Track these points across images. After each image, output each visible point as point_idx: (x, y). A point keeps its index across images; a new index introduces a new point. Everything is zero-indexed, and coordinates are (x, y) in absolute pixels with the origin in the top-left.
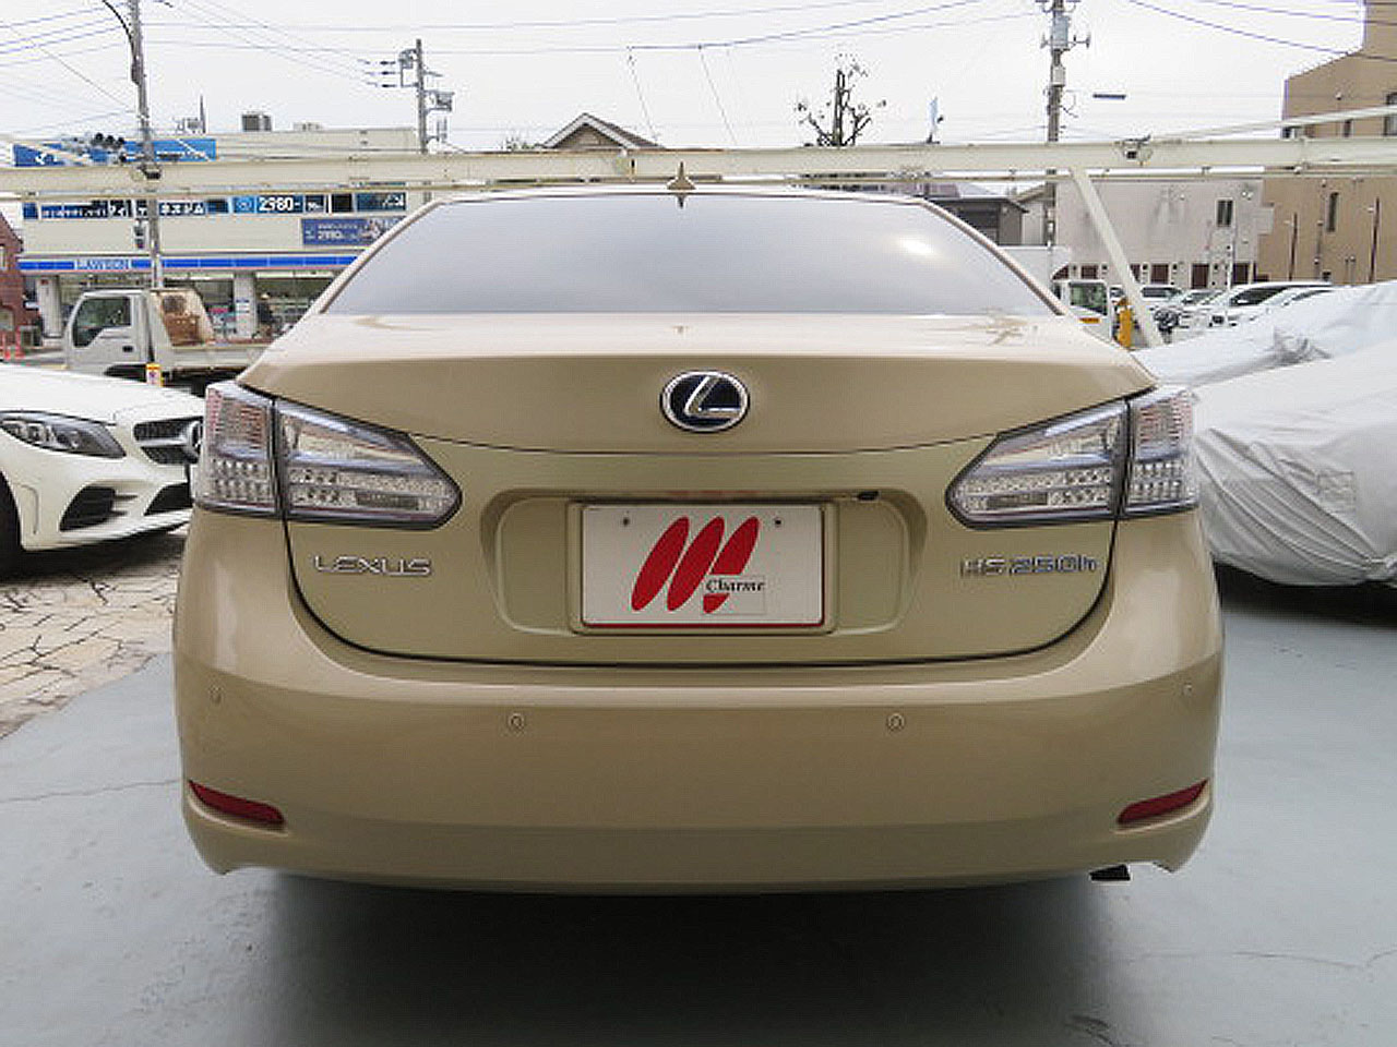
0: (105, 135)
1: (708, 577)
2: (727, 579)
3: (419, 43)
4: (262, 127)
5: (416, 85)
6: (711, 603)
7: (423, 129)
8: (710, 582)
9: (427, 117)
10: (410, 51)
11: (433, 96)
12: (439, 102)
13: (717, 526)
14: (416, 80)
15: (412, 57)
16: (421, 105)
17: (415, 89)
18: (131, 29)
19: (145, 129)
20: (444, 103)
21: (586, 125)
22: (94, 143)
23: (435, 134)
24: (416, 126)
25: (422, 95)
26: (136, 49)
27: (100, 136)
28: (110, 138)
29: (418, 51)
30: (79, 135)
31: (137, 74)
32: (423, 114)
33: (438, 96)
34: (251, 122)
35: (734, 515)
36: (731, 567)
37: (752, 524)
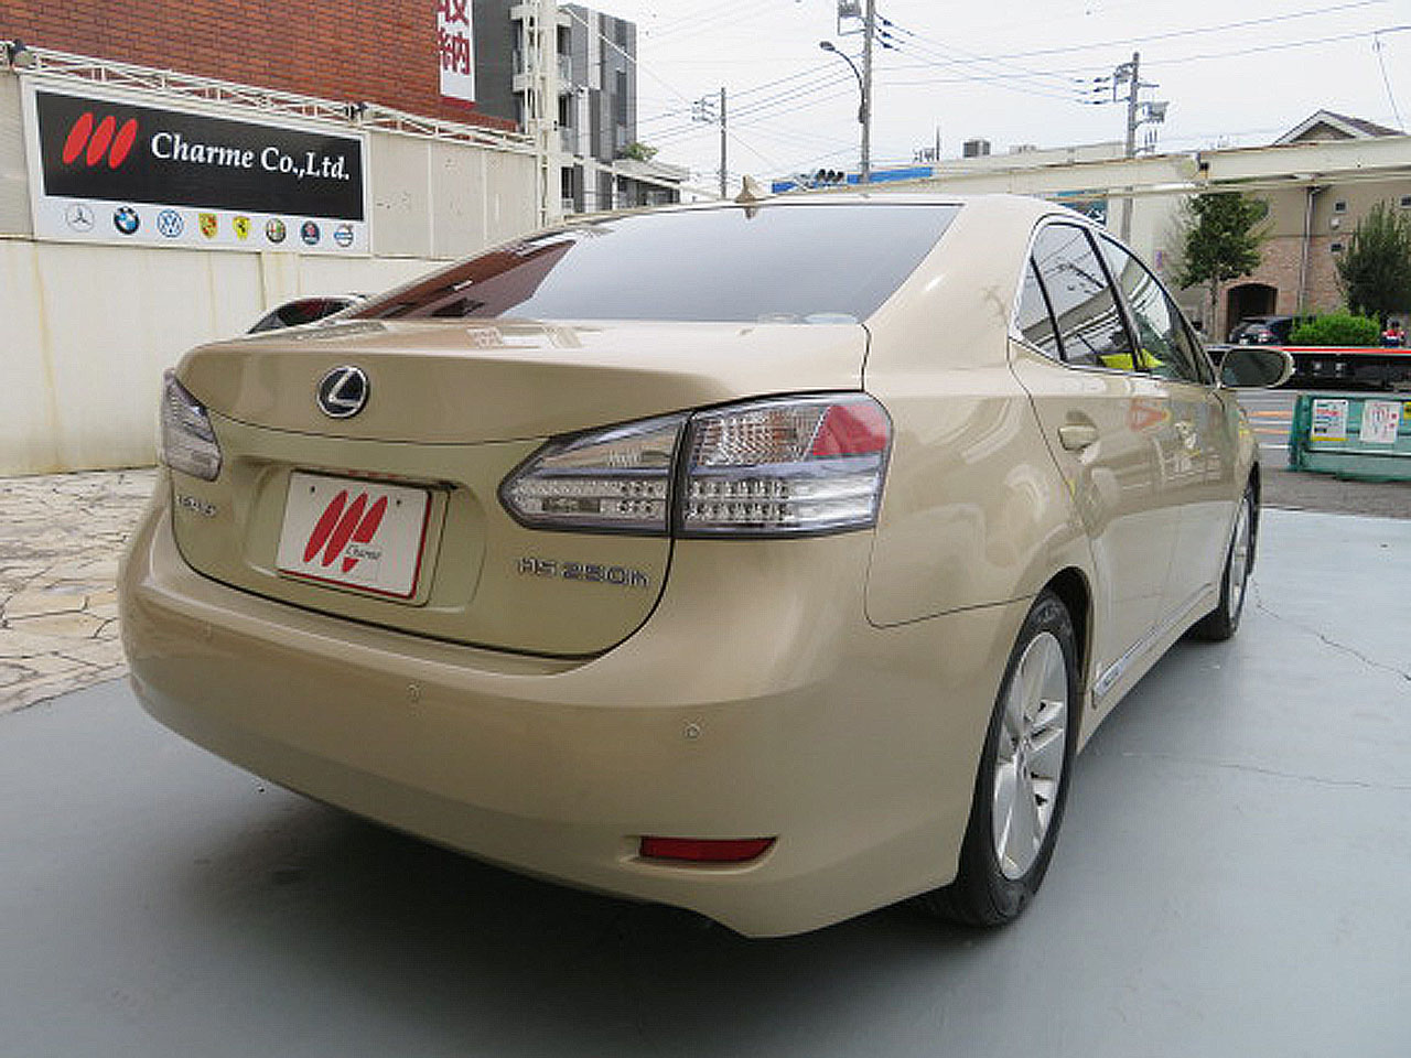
0: (827, 171)
1: (350, 541)
2: (361, 546)
3: (1136, 56)
4: (981, 151)
5: (1128, 99)
6: (349, 564)
7: (1131, 142)
8: (351, 547)
9: (1136, 131)
10: (1125, 65)
11: (1146, 108)
12: (1151, 113)
13: (363, 499)
14: (1128, 94)
15: (1129, 72)
16: (1132, 118)
17: (1127, 103)
18: (862, 76)
19: (866, 164)
20: (1157, 114)
21: (1321, 122)
22: (817, 177)
23: (1143, 146)
24: (1124, 138)
25: (1134, 107)
26: (865, 94)
27: (823, 171)
28: (832, 173)
29: (1135, 64)
30: (807, 173)
31: (863, 115)
32: (1132, 127)
33: (1150, 108)
34: (971, 149)
35: (374, 493)
36: (365, 536)
37: (383, 501)
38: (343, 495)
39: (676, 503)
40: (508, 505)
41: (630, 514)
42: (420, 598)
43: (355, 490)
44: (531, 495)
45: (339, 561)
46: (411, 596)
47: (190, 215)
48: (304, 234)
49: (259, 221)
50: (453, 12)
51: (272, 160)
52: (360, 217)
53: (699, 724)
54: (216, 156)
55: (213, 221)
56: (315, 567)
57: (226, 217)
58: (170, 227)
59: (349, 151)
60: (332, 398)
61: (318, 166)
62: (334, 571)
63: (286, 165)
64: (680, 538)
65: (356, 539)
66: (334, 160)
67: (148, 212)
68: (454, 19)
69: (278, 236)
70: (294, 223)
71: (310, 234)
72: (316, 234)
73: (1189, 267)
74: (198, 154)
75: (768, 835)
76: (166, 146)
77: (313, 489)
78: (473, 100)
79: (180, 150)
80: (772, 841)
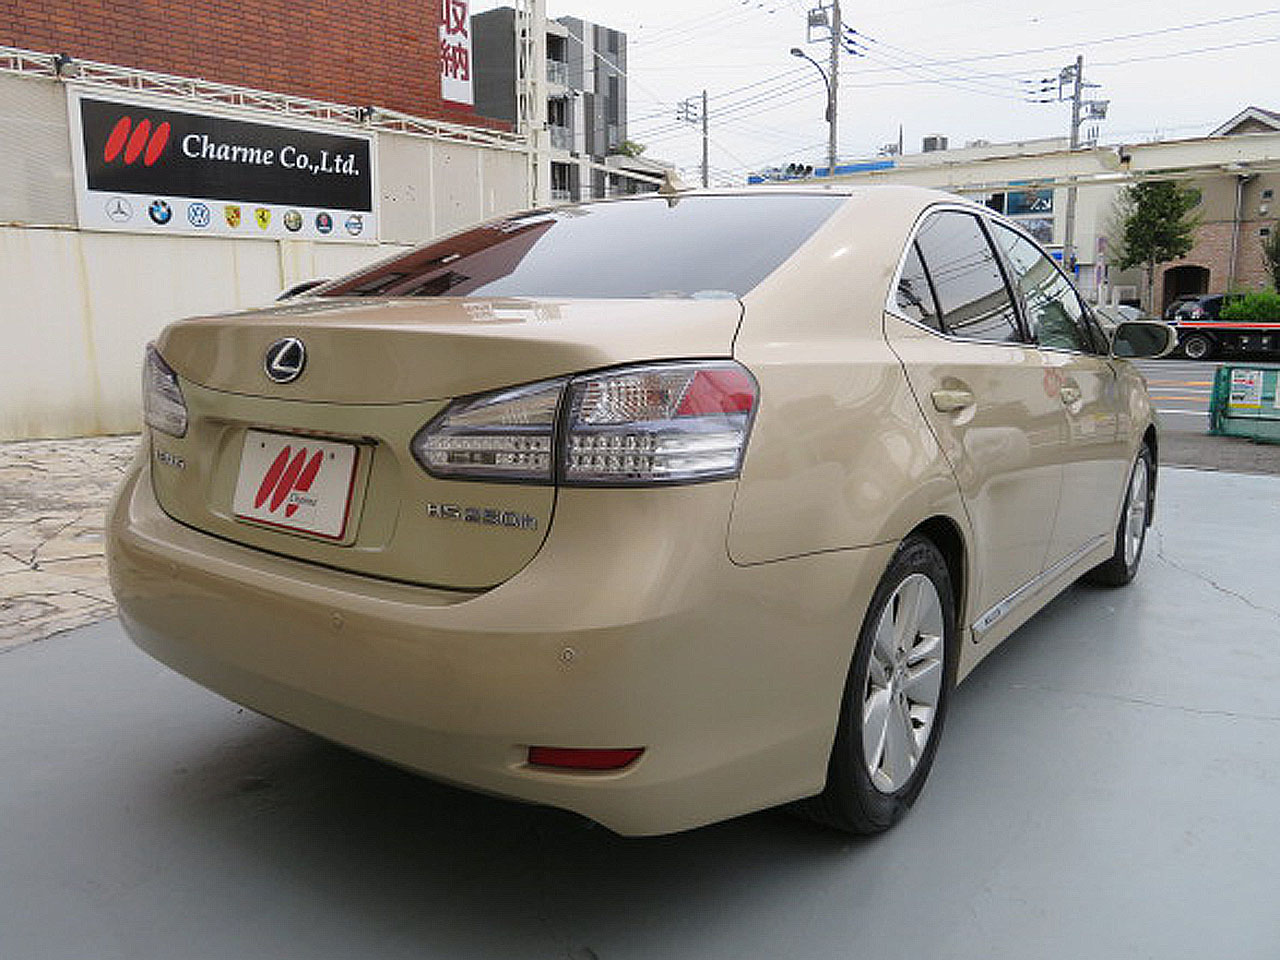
0: (797, 165)
1: (292, 491)
2: (301, 494)
3: (1080, 59)
4: (938, 147)
5: (1073, 98)
6: (291, 510)
7: (1075, 137)
8: (293, 495)
9: (1080, 127)
10: (1071, 67)
11: (1089, 106)
12: (1093, 111)
13: (303, 453)
14: (1073, 93)
15: (1073, 73)
16: (1076, 115)
17: (1072, 101)
18: (829, 79)
19: (832, 159)
20: (1099, 112)
21: (1250, 117)
22: (788, 171)
23: (1086, 140)
24: (1068, 134)
25: (1077, 106)
26: (832, 95)
27: (793, 165)
28: (801, 167)
29: (1078, 65)
30: (779, 167)
31: (830, 115)
32: (1076, 123)
33: (1093, 106)
34: (930, 144)
35: (313, 447)
36: (304, 486)
37: (320, 455)
38: (287, 451)
39: (559, 456)
40: (418, 459)
41: (521, 466)
42: (350, 538)
43: (297, 445)
44: (438, 449)
45: (283, 508)
46: (341, 537)
47: (217, 208)
48: (319, 223)
49: (278, 212)
50: (453, 24)
51: (290, 158)
52: (369, 210)
53: (573, 649)
54: (240, 154)
55: (237, 212)
56: (264, 513)
57: (248, 209)
58: (199, 218)
59: (360, 149)
60: (276, 366)
61: (331, 163)
62: (278, 516)
63: (303, 162)
64: (562, 486)
65: (298, 488)
66: (345, 158)
67: (180, 205)
68: (455, 31)
69: (295, 226)
70: (309, 214)
71: (324, 224)
72: (329, 223)
73: (1128, 250)
74: (223, 153)
75: (638, 745)
76: (195, 146)
77: (263, 446)
78: (471, 102)
79: (208, 149)
80: (641, 751)
